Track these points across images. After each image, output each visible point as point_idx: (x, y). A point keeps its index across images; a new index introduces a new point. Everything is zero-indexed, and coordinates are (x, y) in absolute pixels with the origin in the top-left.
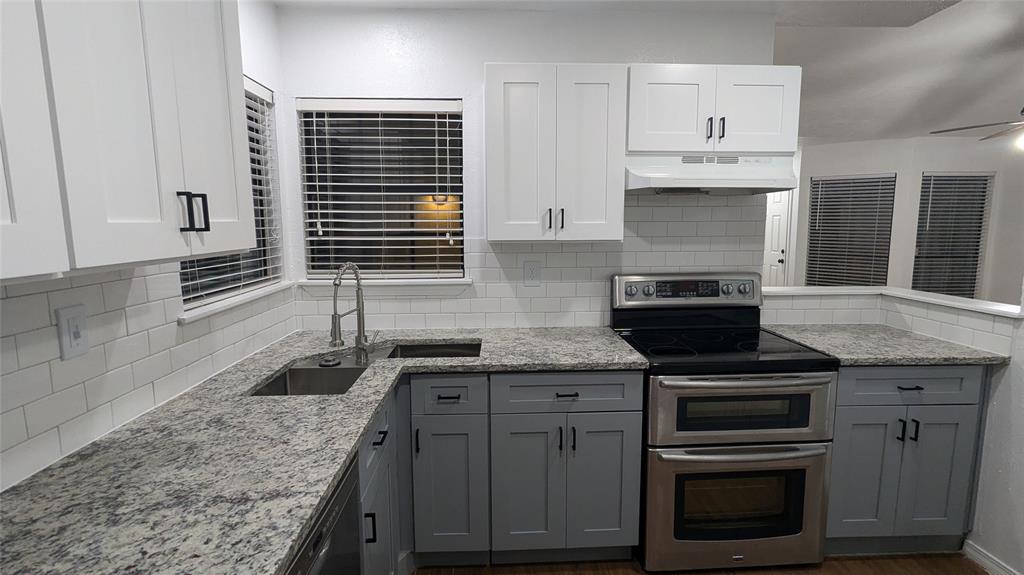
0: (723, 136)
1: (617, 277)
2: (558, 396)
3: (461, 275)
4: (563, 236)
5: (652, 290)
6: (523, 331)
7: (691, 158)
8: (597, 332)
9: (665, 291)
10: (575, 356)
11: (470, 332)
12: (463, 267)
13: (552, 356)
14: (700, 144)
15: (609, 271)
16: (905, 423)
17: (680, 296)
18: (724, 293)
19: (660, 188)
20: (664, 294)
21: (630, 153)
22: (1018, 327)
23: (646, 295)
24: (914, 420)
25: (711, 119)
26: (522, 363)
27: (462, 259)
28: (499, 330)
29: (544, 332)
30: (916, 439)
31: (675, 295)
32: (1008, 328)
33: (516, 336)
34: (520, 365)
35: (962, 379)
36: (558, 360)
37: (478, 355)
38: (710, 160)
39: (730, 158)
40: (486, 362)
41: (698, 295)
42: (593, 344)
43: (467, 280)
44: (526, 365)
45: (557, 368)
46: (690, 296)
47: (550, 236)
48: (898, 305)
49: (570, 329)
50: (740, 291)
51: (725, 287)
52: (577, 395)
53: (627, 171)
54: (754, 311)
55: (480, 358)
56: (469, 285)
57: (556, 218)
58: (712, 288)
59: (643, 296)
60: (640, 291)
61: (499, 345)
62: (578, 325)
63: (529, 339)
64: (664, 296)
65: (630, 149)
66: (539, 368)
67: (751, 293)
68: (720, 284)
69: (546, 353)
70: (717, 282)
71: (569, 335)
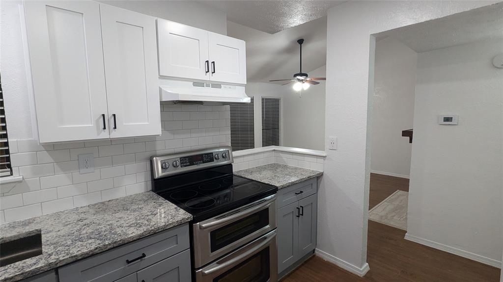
0: (214, 72)
1: (154, 158)
2: (128, 262)
3: (9, 173)
4: (116, 134)
5: (178, 163)
6: (84, 210)
7: (198, 83)
8: (144, 198)
9: (186, 163)
10: (138, 225)
11: (25, 224)
12: (9, 166)
13: (119, 231)
14: (202, 76)
15: (148, 154)
16: (299, 209)
17: (194, 165)
18: (216, 159)
19: (177, 101)
20: (185, 164)
21: (162, 77)
22: (324, 160)
23: (175, 167)
24: (301, 206)
25: (207, 61)
26: (93, 247)
27: (8, 159)
28: (58, 215)
29: (102, 207)
30: (302, 215)
31: (191, 164)
32: (321, 160)
33: (77, 217)
34: (91, 251)
35: (312, 184)
36: (125, 234)
37: (40, 253)
38: (208, 86)
39: (217, 85)
40: (52, 259)
41: (203, 163)
42: (147, 209)
43: (16, 177)
44: (96, 248)
45: (126, 242)
46: (199, 163)
47: (105, 135)
48: (281, 154)
49: (124, 199)
50: (223, 157)
51: (216, 156)
52: (144, 255)
53: (160, 89)
54: (230, 166)
55: (44, 255)
56: (20, 182)
57: (108, 121)
58: (210, 157)
59: (173, 168)
60: (171, 165)
61: (62, 233)
62: (129, 194)
63: (91, 218)
64: (185, 166)
65: (161, 74)
66: (109, 247)
67: (228, 158)
68: (214, 155)
69: (111, 229)
70: (212, 153)
71: (125, 205)
